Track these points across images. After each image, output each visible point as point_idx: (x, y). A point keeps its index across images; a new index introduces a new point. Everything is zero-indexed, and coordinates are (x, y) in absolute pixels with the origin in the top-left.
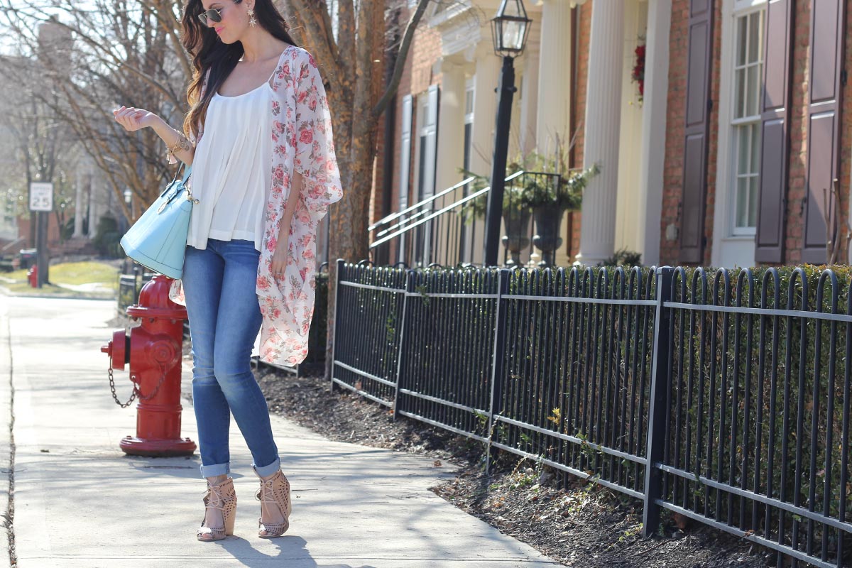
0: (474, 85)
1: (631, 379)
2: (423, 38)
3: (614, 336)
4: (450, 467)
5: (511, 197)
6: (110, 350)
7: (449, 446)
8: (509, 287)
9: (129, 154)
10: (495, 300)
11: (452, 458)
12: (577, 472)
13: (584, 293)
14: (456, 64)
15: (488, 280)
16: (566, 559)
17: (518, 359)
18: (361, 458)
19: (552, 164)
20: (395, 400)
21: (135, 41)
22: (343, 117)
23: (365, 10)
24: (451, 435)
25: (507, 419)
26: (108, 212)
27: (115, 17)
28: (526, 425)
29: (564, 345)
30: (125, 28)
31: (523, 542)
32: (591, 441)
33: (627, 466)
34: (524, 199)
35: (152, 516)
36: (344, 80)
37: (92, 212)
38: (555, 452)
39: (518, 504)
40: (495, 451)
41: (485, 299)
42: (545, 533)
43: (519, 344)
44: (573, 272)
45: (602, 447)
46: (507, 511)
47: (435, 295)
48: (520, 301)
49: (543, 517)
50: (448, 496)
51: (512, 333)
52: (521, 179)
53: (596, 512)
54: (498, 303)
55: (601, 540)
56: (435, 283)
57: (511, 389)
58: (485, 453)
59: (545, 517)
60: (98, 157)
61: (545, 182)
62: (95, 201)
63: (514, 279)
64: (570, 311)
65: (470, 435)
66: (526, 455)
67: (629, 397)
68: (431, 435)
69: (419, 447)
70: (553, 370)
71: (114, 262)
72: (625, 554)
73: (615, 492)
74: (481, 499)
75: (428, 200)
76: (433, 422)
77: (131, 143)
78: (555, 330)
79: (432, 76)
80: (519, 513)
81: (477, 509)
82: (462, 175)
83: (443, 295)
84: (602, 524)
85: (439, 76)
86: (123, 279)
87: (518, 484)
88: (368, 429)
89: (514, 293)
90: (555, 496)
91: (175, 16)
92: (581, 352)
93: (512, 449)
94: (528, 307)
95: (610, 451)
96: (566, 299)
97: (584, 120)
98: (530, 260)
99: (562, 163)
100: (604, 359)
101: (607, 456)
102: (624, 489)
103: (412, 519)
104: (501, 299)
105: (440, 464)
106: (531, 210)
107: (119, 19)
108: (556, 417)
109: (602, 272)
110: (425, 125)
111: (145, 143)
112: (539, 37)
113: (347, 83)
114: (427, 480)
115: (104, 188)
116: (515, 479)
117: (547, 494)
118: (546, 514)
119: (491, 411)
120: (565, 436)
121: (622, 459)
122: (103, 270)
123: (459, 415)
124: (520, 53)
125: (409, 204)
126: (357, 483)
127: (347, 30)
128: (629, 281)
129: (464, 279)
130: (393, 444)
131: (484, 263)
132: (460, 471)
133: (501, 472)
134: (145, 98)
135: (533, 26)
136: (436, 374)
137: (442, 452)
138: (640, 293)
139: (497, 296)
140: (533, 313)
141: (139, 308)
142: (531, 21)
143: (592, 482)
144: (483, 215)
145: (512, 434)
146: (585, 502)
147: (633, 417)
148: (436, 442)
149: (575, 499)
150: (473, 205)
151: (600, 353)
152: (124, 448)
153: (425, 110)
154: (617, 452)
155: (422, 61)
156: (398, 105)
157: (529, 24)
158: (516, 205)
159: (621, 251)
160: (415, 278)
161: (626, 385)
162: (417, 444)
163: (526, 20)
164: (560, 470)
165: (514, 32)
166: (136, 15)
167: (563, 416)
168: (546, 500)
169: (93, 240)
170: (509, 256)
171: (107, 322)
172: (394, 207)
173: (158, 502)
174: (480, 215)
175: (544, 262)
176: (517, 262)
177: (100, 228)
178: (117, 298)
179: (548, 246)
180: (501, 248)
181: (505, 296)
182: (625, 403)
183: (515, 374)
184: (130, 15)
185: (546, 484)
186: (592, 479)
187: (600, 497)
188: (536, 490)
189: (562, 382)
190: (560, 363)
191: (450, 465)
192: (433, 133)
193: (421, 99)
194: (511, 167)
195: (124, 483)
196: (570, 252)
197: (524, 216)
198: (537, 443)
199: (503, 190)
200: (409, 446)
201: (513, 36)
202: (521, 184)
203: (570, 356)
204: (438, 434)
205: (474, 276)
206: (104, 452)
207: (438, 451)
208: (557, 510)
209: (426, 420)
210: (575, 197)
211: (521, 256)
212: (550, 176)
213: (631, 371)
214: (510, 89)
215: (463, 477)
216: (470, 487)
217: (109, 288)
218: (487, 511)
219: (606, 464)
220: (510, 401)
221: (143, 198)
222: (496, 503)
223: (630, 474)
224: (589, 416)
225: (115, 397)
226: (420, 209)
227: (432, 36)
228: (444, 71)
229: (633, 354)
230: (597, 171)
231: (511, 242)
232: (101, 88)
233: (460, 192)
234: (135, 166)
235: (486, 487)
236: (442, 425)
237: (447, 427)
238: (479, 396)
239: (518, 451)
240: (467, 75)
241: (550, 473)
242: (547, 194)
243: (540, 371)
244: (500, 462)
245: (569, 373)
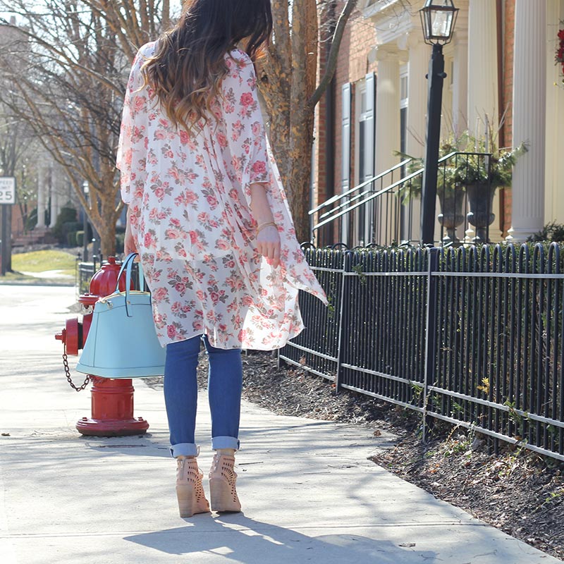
0: (407, 71)
1: (552, 348)
2: (358, 28)
3: (536, 308)
4: (389, 436)
5: (445, 177)
6: (63, 337)
7: (388, 416)
8: (439, 264)
9: (84, 148)
10: (426, 276)
11: (391, 427)
12: (506, 438)
13: (508, 268)
14: (389, 52)
15: (419, 258)
16: (496, 521)
17: (449, 332)
18: (306, 431)
19: (483, 145)
20: (337, 374)
21: (86, 42)
22: (281, 107)
23: (298, 5)
24: (389, 405)
25: (441, 390)
26: (69, 203)
27: (66, 19)
28: (458, 395)
29: (491, 318)
30: (77, 29)
31: (456, 506)
32: (518, 408)
33: (551, 430)
34: (458, 179)
35: (106, 494)
36: (281, 72)
37: (53, 204)
38: (485, 419)
39: (452, 470)
40: (430, 419)
41: (416, 276)
42: (477, 497)
43: (449, 318)
44: (496, 249)
45: (529, 413)
46: (441, 476)
47: (371, 274)
48: (449, 277)
49: (475, 482)
50: (386, 465)
51: (442, 308)
52: (454, 160)
53: (525, 475)
54: (428, 280)
55: (529, 502)
56: (370, 263)
57: (443, 360)
58: (421, 422)
59: (477, 482)
60: (54, 151)
61: (476, 161)
62: (56, 193)
63: (443, 257)
64: (495, 286)
65: (407, 405)
66: (459, 423)
67: (552, 365)
68: (373, 405)
69: (361, 418)
70: (481, 342)
71: (71, 250)
72: (551, 514)
73: (542, 456)
74: (418, 466)
75: (368, 180)
76: (373, 394)
77: (85, 137)
78: (482, 304)
79: (368, 64)
80: (453, 479)
81: (415, 475)
82: (399, 157)
83: (377, 274)
84: (530, 487)
85: (375, 64)
86: (82, 266)
87: (452, 451)
88: (312, 402)
89: (443, 271)
90: (485, 461)
91: (122, 17)
92: (507, 325)
93: (446, 418)
94: (456, 282)
95: (535, 417)
96: (491, 275)
97: (511, 101)
98: (465, 235)
99: (492, 143)
100: (527, 330)
101: (533, 421)
102: (550, 453)
104: (431, 276)
105: (380, 434)
106: (464, 189)
107: (70, 20)
108: (485, 386)
109: (523, 248)
110: (363, 111)
111: (99, 137)
112: (467, 25)
113: (284, 75)
114: (367, 449)
115: (64, 180)
116: (447, 446)
117: (479, 460)
118: (479, 478)
119: (425, 383)
120: (494, 404)
121: (547, 424)
122: (63, 258)
123: (397, 386)
124: (448, 41)
125: (351, 186)
126: (306, 454)
127: (282, 25)
128: (548, 256)
129: (397, 258)
130: (336, 416)
131: (421, 241)
132: (399, 440)
133: (437, 439)
134: (97, 95)
135: (460, 14)
136: (374, 348)
137: (382, 422)
138: (558, 267)
139: (427, 273)
140: (462, 288)
141: (90, 296)
142: (458, 9)
143: (520, 447)
144: (420, 194)
145: (445, 403)
146: (515, 466)
147: (556, 385)
148: (377, 413)
149: (505, 464)
150: (409, 185)
151: (524, 325)
152: (80, 429)
153: (363, 96)
154: (542, 418)
155: (359, 51)
156: (338, 93)
157: (456, 12)
158: (450, 184)
159: (550, 224)
160: (352, 258)
161: (549, 355)
162: (360, 414)
163: (453, 9)
164: (491, 437)
165: (442, 21)
166: (86, 17)
167: (492, 384)
168: (478, 465)
169: (52, 229)
170: (445, 233)
171: (69, 308)
172: (336, 189)
173: (113, 480)
174: (416, 195)
175: (478, 238)
176: (453, 238)
177: (60, 218)
178: (78, 284)
179: (482, 221)
180: (438, 225)
181: (434, 274)
182: (548, 372)
183: (446, 346)
184: (80, 16)
185: (478, 450)
186: (520, 444)
187: (528, 461)
188: (468, 456)
189: (489, 353)
190: (487, 335)
191: (390, 434)
192: (372, 118)
193: (359, 87)
194: (444, 148)
195: (80, 463)
196: (503, 227)
197: (458, 195)
198: (469, 411)
199: (437, 169)
200: (351, 417)
201: (441, 24)
202: (454, 164)
203: (496, 328)
204: (378, 405)
205: (405, 255)
206: (62, 434)
207: (378, 421)
208: (487, 474)
209: (366, 392)
210: (505, 175)
211: (456, 232)
212: (481, 156)
213: (552, 341)
214: (440, 75)
215: (401, 446)
216: (408, 455)
217: (70, 275)
218: (422, 477)
219: (532, 429)
220: (442, 372)
221: (99, 189)
222: (432, 469)
223: (554, 438)
224: (515, 384)
225: (70, 382)
226: (361, 190)
227: (367, 27)
228: (379, 59)
229: (554, 325)
230: (525, 149)
231: (446, 218)
232: (56, 87)
233: (398, 173)
234: (90, 159)
235: (422, 455)
236: (381, 397)
237: (385, 398)
238: (414, 368)
239: (451, 420)
240: (401, 63)
241: (482, 439)
242: (478, 173)
243: (469, 343)
244: (436, 431)
245: (496, 345)
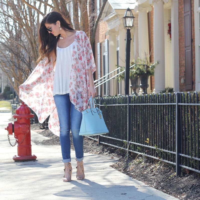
0: (119, 38)
1: (170, 128)
2: (102, 24)
3: (164, 115)
5: (132, 73)
6: (8, 129)
7: (116, 152)
8: (131, 101)
9: (12, 66)
10: (127, 105)
11: (117, 156)
12: (155, 158)
13: (154, 101)
14: (112, 32)
15: (124, 100)
16: (153, 185)
17: (135, 124)
18: (88, 158)
19: (144, 62)
20: (99, 139)
21: (12, 31)
23: (82, 17)
24: (116, 149)
25: (133, 143)
26: (7, 85)
27: (5, 24)
28: (139, 144)
29: (149, 118)
30: (8, 27)
31: (139, 181)
32: (159, 148)
33: (170, 155)
34: (136, 73)
35: (23, 180)
37: (2, 85)
38: (148, 152)
39: (137, 169)
40: (130, 152)
41: (124, 105)
42: (146, 177)
43: (135, 119)
44: (150, 96)
45: (162, 149)
46: (134, 171)
47: (109, 105)
48: (135, 105)
49: (145, 173)
50: (116, 168)
51: (133, 116)
52: (135, 67)
53: (162, 170)
54: (128, 106)
55: (163, 178)
56: (108, 101)
57: (134, 133)
58: (127, 154)
59: (146, 172)
60: (2, 68)
61: (142, 67)
62: (3, 82)
63: (133, 99)
64: (150, 108)
65: (122, 148)
66: (139, 153)
67: (170, 133)
68: (110, 149)
69: (107, 153)
70: (146, 127)
71: (9, 101)
72: (171, 182)
73: (167, 163)
74: (126, 168)
75: (107, 75)
76: (111, 145)
77: (13, 63)
78: (146, 114)
79: (105, 36)
80: (138, 172)
81: (125, 171)
82: (117, 67)
83: (111, 105)
84: (164, 174)
85: (108, 36)
86: (13, 106)
87: (137, 163)
88: (91, 148)
89: (133, 103)
90: (148, 166)
91: (24, 23)
92: (154, 120)
93: (135, 152)
94: (137, 107)
95: (165, 150)
96: (149, 104)
97: (153, 47)
98: (139, 92)
99: (147, 61)
100: (161, 122)
101: (164, 152)
102: (170, 162)
103: (105, 176)
104: (129, 105)
105: (113, 158)
106: (138, 76)
107: (6, 24)
108: (148, 141)
109: (159, 95)
110: (104, 52)
111: (17, 63)
112: (138, 22)
114: (109, 163)
115: (5, 77)
116: (136, 161)
117: (146, 165)
118: (146, 171)
119: (128, 140)
120: (151, 147)
121: (168, 153)
122: (6, 103)
123: (118, 142)
124: (132, 28)
125: (101, 77)
126: (89, 165)
127: (77, 24)
128: (167, 97)
129: (117, 100)
130: (98, 152)
131: (125, 94)
132: (120, 160)
133: (132, 159)
134: (16, 49)
135: (136, 19)
136: (110, 130)
137: (114, 154)
138: (171, 101)
139: (128, 104)
140: (139, 109)
141: (16, 115)
142: (135, 17)
143: (160, 161)
144: (124, 79)
145: (135, 147)
146: (158, 167)
147: (171, 140)
148: (112, 151)
149: (155, 166)
150: (120, 76)
151: (160, 120)
152: (14, 159)
153: (104, 47)
154: (167, 151)
155: (102, 32)
156: (96, 46)
157: (134, 18)
158: (134, 75)
159: (167, 87)
160: (102, 101)
161: (168, 130)
162: (107, 152)
163: (133, 17)
164: (150, 157)
165: (130, 21)
166: (11, 23)
167: (150, 140)
168: (146, 167)
169: (2, 94)
170: (133, 91)
171: (9, 120)
172: (96, 78)
173: (25, 175)
174: (123, 79)
175: (143, 92)
176: (135, 93)
177: (5, 90)
178: (11, 112)
179: (145, 87)
180: (130, 89)
181: (130, 104)
182: (168, 135)
183: (134, 128)
184: (10, 23)
185: (146, 162)
186: (160, 160)
187: (162, 165)
188: (143, 164)
189: (149, 130)
190: (148, 124)
191: (116, 158)
192: (107, 54)
193: (103, 44)
194: (131, 63)
195: (14, 170)
196: (152, 89)
197: (137, 79)
198: (143, 149)
199: (129, 70)
200: (104, 153)
201: (130, 22)
202: (135, 69)
203: (151, 122)
204: (112, 148)
205: (120, 99)
206: (8, 161)
207: (113, 154)
208: (149, 170)
209: (108, 144)
210: (152, 72)
211: (136, 91)
212: (144, 65)
213: (170, 125)
214: (130, 39)
215: (120, 161)
216: (123, 164)
217: (9, 109)
218: (128, 172)
219: (164, 155)
220: (133, 137)
221: (18, 80)
222: (131, 169)
223: (171, 157)
224: (158, 140)
225: (10, 144)
226: (104, 78)
227: (105, 24)
228: (109, 35)
229: (170, 120)
230: (158, 63)
231: (133, 86)
232: (2, 47)
233: (117, 72)
234: (14, 70)
235: (128, 164)
236: (113, 146)
237: (115, 146)
238: (124, 136)
239: (137, 152)
240: (116, 36)
241: (147, 158)
242: (143, 71)
243: (142, 127)
244: (132, 156)
245: (151, 127)
